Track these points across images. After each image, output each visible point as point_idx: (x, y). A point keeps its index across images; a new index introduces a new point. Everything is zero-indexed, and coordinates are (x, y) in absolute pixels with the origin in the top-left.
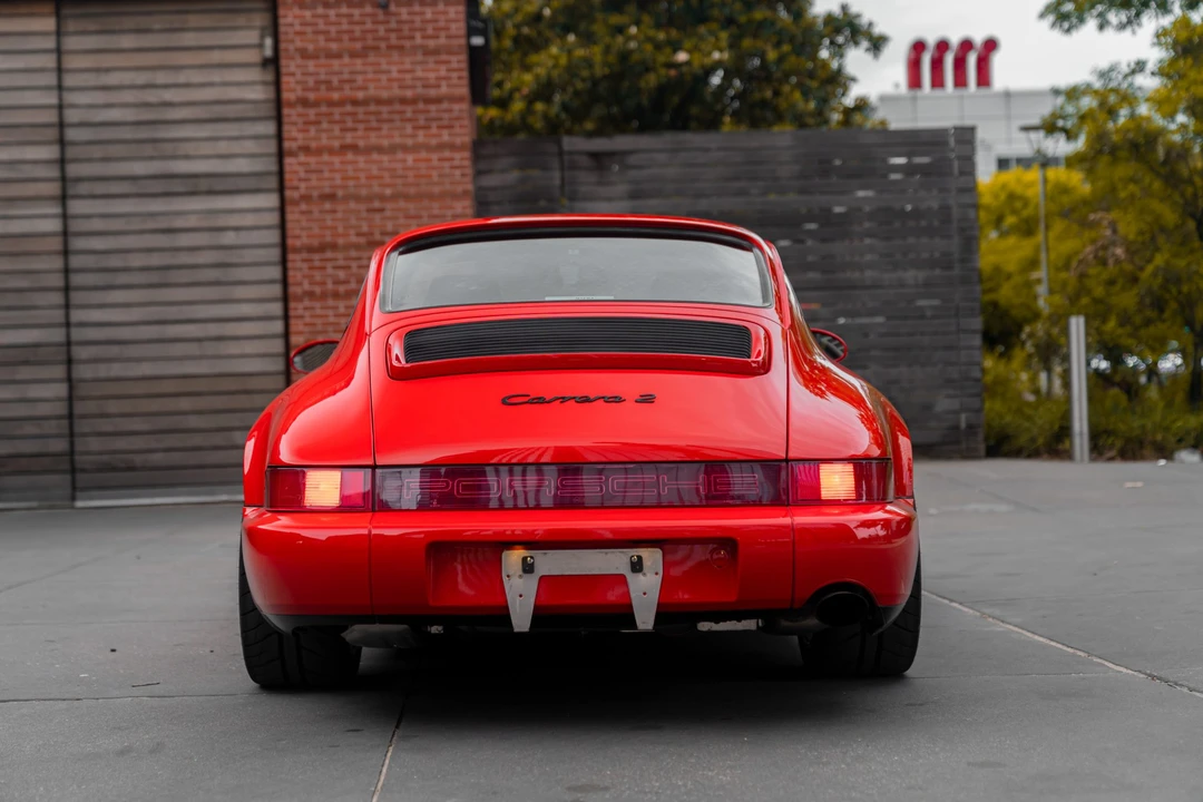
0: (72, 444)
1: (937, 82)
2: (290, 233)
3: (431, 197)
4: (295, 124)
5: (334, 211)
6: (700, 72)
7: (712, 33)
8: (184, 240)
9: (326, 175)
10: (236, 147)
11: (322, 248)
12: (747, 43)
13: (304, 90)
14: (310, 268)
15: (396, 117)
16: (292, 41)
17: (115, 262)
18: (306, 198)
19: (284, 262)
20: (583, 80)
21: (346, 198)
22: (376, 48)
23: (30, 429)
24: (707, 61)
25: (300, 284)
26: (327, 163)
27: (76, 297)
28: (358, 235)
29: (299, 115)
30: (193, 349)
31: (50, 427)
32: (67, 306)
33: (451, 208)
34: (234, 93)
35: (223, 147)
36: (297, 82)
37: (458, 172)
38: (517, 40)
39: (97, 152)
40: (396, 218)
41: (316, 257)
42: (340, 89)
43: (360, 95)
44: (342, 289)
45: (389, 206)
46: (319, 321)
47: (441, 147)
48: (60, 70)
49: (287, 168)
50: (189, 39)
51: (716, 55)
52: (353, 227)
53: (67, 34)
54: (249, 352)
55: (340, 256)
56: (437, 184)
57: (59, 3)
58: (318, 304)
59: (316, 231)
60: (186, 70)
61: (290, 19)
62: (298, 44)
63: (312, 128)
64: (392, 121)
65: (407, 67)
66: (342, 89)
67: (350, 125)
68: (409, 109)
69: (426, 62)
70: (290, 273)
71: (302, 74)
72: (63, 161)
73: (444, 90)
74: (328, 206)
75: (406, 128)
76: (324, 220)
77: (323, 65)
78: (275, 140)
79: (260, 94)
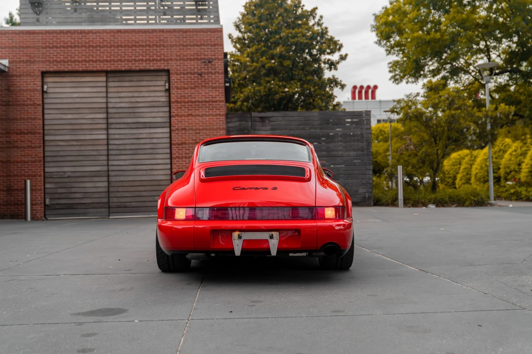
0: (109, 200)
1: (360, 98)
2: (172, 139)
3: (214, 129)
4: (174, 108)
5: (186, 133)
6: (292, 94)
7: (295, 83)
8: (142, 141)
9: (183, 123)
10: (157, 115)
11: (182, 144)
12: (305, 86)
13: (177, 98)
14: (178, 150)
15: (204, 106)
16: (174, 84)
17: (122, 147)
18: (177, 129)
19: (171, 148)
20: (258, 96)
21: (189, 129)
22: (198, 87)
23: (96, 195)
24: (294, 91)
25: (175, 154)
26: (183, 119)
27: (111, 157)
28: (192, 140)
29: (176, 106)
30: (144, 173)
31: (103, 195)
32: (108, 160)
33: (219, 132)
34: (157, 99)
35: (154, 115)
36: (175, 96)
37: (221, 122)
38: (239, 85)
39: (117, 115)
40: (203, 135)
41: (180, 146)
43: (193, 100)
44: (187, 156)
45: (201, 132)
46: (181, 165)
47: (216, 115)
48: (107, 92)
49: (172, 121)
50: (144, 83)
51: (296, 89)
52: (191, 138)
53: (109, 82)
54: (160, 173)
55: (187, 146)
56: (215, 125)
57: (107, 73)
58: (180, 160)
59: (180, 139)
60: (143, 93)
61: (173, 78)
62: (176, 85)
63: (179, 109)
64: (202, 107)
65: (207, 92)
66: (188, 98)
67: (190, 108)
68: (207, 104)
69: (213, 91)
70: (172, 151)
71: (177, 94)
72: (107, 118)
73: (218, 99)
74: (184, 132)
75: (206, 109)
76: (183, 136)
77: (183, 91)
78: (169, 113)
79: (164, 99)
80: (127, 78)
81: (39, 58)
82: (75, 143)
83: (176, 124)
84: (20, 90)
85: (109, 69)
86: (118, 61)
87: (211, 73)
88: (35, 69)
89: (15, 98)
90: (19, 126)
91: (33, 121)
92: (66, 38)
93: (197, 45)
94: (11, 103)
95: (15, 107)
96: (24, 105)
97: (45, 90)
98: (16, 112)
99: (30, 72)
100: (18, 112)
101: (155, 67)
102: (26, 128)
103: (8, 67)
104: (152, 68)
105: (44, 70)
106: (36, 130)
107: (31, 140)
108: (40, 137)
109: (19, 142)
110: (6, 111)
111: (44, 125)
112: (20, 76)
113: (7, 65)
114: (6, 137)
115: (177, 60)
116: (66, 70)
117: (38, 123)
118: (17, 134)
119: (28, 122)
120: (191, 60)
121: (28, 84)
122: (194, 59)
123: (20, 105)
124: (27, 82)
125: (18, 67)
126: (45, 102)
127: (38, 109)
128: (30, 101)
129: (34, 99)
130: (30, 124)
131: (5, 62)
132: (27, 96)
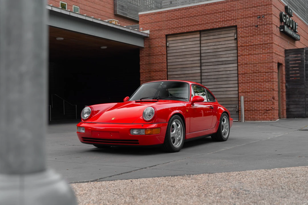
2: (239, 71)
3: (265, 63)
4: (240, 50)
5: (247, 67)
8: (220, 73)
9: (246, 60)
10: (230, 55)
11: (245, 74)
13: (241, 44)
14: (242, 78)
15: (259, 48)
16: (240, 35)
17: (209, 77)
18: (242, 64)
19: (238, 76)
21: (249, 64)
22: (256, 35)
25: (241, 81)
26: (246, 57)
28: (251, 71)
29: (241, 49)
30: (222, 93)
33: (269, 65)
34: (229, 45)
35: (227, 55)
39: (206, 58)
40: (259, 67)
43: (252, 44)
45: (257, 65)
46: (244, 88)
47: (267, 53)
48: (200, 43)
49: (238, 59)
50: (222, 36)
52: (250, 69)
53: (202, 37)
54: (232, 93)
55: (248, 75)
56: (267, 60)
57: (200, 32)
58: (244, 84)
59: (244, 70)
60: (221, 42)
61: (239, 31)
62: (241, 35)
63: (243, 51)
64: (258, 48)
65: (261, 38)
66: (249, 43)
67: (250, 50)
68: (261, 46)
69: (265, 37)
70: (239, 79)
71: (241, 41)
72: (201, 60)
73: (268, 41)
74: (246, 66)
75: (261, 50)
76: (245, 68)
77: (245, 39)
78: (237, 54)
79: (234, 45)
80: (212, 34)
81: (164, 27)
82: (183, 76)
83: (241, 61)
84: (155, 47)
85: (201, 29)
86: (206, 23)
87: (264, 25)
88: (163, 34)
89: (153, 51)
90: (155, 68)
91: (162, 64)
92: (178, 14)
93: (255, 7)
94: (151, 55)
95: (153, 57)
96: (157, 55)
97: (168, 45)
98: (153, 59)
99: (160, 36)
100: (155, 59)
101: (228, 25)
102: (158, 68)
104: (226, 26)
105: (167, 34)
106: (163, 69)
108: (165, 73)
109: (155, 76)
110: (148, 59)
111: (167, 66)
112: (155, 39)
113: (149, 33)
114: (149, 74)
115: (241, 18)
116: (178, 32)
117: (164, 65)
118: (154, 72)
119: (159, 65)
120: (250, 17)
121: (159, 43)
122: (253, 16)
123: (155, 55)
124: (159, 42)
125: (154, 33)
126: (168, 53)
127: (164, 57)
128: (160, 53)
129: (162, 51)
130: (160, 66)
131: (148, 32)
132: (159, 50)
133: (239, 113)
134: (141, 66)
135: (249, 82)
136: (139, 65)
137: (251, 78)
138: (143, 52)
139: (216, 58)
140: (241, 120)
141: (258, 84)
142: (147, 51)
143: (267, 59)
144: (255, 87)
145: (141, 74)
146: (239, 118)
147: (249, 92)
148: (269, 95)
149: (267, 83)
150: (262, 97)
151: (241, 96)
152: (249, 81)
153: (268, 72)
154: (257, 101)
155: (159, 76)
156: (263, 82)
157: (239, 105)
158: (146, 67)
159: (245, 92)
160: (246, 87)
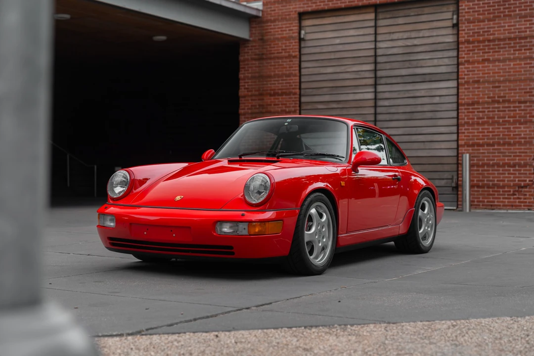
2: (460, 97)
3: (520, 80)
4: (464, 51)
5: (479, 88)
8: (420, 101)
9: (476, 72)
10: (441, 62)
11: (473, 104)
13: (468, 37)
14: (468, 112)
15: (507, 46)
16: (464, 16)
17: (393, 110)
18: (467, 83)
19: (458, 109)
21: (484, 82)
22: (500, 17)
25: (464, 119)
26: (476, 67)
28: (488, 98)
29: (466, 47)
30: (421, 146)
33: (529, 85)
34: (441, 39)
35: (436, 62)
36: (465, 34)
39: (388, 66)
40: (505, 90)
41: (471, 107)
42: (483, 35)
43: (491, 37)
44: (480, 121)
45: (502, 85)
46: (471, 135)
47: (526, 58)
48: (376, 34)
49: (460, 70)
50: (424, 18)
52: (486, 94)
53: (380, 19)
54: (443, 147)
55: (481, 107)
56: (523, 75)
57: (376, 7)
58: (470, 128)
59: (471, 96)
60: (423, 31)
61: (463, 7)
62: (466, 17)
63: (471, 53)
64: (505, 48)
65: (513, 24)
66: (484, 35)
67: (487, 50)
68: (512, 42)
69: (521, 21)
70: (460, 114)
71: (468, 30)
72: (375, 70)
73: (528, 32)
74: (476, 86)
75: (511, 51)
76: (475, 92)
77: (477, 26)
78: (456, 58)
79: (451, 39)
80: (402, 13)
82: (335, 106)
83: (465, 75)
84: (274, 40)
85: (378, 2)
88: (292, 10)
89: (269, 49)
90: (273, 86)
91: (288, 78)
94: (264, 57)
95: (269, 61)
96: (278, 58)
97: (302, 36)
98: (269, 67)
99: (286, 15)
100: (272, 67)
102: (280, 88)
103: (262, 11)
105: (301, 10)
106: (291, 90)
107: (285, 103)
108: (295, 98)
109: (273, 106)
110: (259, 67)
111: (300, 82)
112: (275, 21)
113: (261, 8)
114: (259, 100)
116: (326, 8)
117: (294, 81)
118: (271, 95)
119: (282, 80)
121: (283, 30)
123: (274, 58)
124: (282, 28)
125: (273, 9)
126: (302, 52)
127: (294, 62)
128: (285, 52)
129: (289, 49)
130: (284, 82)
131: (259, 5)
132: (282, 47)
133: (458, 191)
134: (243, 81)
135: (483, 124)
136: (237, 80)
137: (486, 113)
138: (246, 51)
139: (410, 66)
140: (462, 208)
141: (503, 128)
142: (257, 49)
143: (523, 72)
144: (496, 133)
145: (241, 99)
146: (457, 201)
147: (482, 145)
148: (526, 152)
149: (522, 126)
150: (510, 156)
151: (464, 153)
152: (483, 120)
153: (525, 102)
154: (498, 165)
155: (280, 106)
156: (515, 122)
157: (458, 174)
158: (253, 84)
159: (473, 145)
160: (474, 133)
